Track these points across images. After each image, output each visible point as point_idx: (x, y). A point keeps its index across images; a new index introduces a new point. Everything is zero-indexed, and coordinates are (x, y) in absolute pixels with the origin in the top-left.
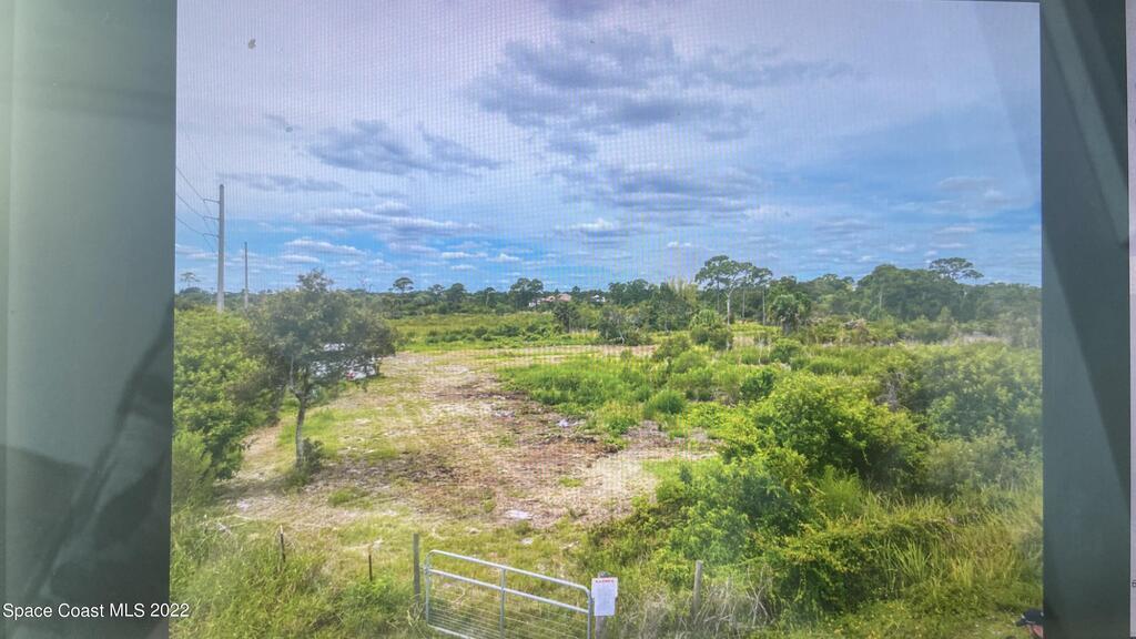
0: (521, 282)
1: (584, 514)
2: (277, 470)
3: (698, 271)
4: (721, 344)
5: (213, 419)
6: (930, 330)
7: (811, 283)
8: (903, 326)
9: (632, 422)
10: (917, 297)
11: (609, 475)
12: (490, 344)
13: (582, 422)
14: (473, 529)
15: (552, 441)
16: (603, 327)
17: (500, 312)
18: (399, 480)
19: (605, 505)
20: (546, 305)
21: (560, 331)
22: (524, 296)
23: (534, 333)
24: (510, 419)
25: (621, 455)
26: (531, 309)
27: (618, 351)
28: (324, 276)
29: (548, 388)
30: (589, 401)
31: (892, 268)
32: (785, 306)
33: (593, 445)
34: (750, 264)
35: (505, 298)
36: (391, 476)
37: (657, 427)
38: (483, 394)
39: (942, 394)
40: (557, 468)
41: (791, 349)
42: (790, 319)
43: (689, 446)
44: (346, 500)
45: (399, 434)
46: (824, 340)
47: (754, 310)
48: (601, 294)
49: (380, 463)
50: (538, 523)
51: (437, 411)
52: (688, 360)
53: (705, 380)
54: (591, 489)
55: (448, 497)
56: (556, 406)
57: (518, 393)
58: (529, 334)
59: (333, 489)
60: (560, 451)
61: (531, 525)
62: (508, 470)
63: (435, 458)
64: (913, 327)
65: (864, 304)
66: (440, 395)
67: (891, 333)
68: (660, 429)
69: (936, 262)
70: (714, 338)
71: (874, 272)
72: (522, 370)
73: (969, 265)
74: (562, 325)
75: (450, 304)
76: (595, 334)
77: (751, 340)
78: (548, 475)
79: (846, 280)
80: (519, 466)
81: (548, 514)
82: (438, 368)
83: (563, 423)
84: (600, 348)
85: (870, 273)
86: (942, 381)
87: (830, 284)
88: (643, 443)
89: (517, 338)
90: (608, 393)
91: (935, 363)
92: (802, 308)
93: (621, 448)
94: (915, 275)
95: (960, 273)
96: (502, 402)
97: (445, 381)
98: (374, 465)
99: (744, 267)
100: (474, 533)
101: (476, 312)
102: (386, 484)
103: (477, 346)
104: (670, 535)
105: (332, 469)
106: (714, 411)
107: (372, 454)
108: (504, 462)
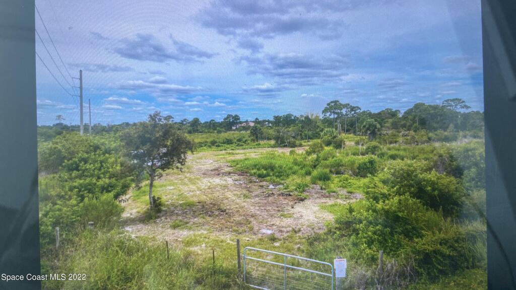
0: (229, 116)
1: (300, 231)
2: (138, 212)
3: (323, 109)
4: (339, 145)
5: (112, 187)
6: (446, 136)
7: (379, 114)
8: (431, 134)
9: (307, 186)
10: (435, 119)
11: (305, 212)
12: (220, 148)
13: (281, 186)
14: (247, 239)
15: (269, 196)
16: (277, 138)
17: (219, 132)
18: (201, 216)
19: (308, 226)
20: (242, 128)
21: (254, 141)
22: (231, 123)
23: (241, 142)
24: (243, 185)
25: (307, 202)
26: (234, 130)
27: (287, 151)
28: (161, 115)
29: (258, 169)
30: (281, 176)
31: (423, 104)
32: (370, 125)
33: (290, 197)
34: (349, 104)
35: (220, 124)
36: (196, 214)
37: (319, 188)
38: (226, 173)
39: (469, 168)
40: (276, 209)
41: (375, 147)
42: (373, 132)
43: (340, 197)
44: (179, 226)
45: (191, 193)
46: (391, 143)
47: (350, 128)
48: (269, 122)
49: (188, 208)
50: (277, 235)
51: (205, 182)
52: (328, 154)
53: (339, 164)
54: (298, 218)
55: (229, 223)
56: (265, 178)
57: (243, 172)
58: (239, 143)
59: (170, 221)
60: (275, 200)
61: (276, 236)
62: (253, 210)
63: (214, 205)
64: (436, 134)
65: (408, 124)
66: (204, 174)
67: (425, 138)
68: (322, 189)
69: (446, 101)
70: (335, 143)
71: (414, 107)
72: (241, 161)
73: (463, 102)
74: (255, 138)
75: (193, 129)
76: (273, 142)
77: (353, 143)
78: (274, 212)
79: (396, 111)
80: (258, 208)
81: (281, 231)
82: (198, 161)
83: (271, 187)
84: (277, 149)
85: (412, 107)
86: (468, 161)
87: (389, 114)
88: (316, 196)
89: (232, 145)
90: (290, 172)
91: (464, 152)
92: (378, 126)
93: (305, 198)
94: (435, 108)
95: (458, 107)
96: (237, 177)
97: (204, 167)
98: (185, 209)
99: (346, 106)
100: (248, 240)
101: (206, 133)
102: (195, 218)
103: (213, 149)
104: (351, 240)
105: (166, 211)
106: (347, 180)
107: (184, 204)
108: (250, 206)
